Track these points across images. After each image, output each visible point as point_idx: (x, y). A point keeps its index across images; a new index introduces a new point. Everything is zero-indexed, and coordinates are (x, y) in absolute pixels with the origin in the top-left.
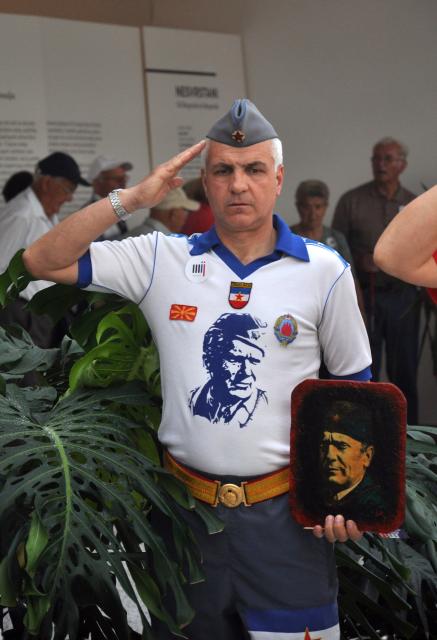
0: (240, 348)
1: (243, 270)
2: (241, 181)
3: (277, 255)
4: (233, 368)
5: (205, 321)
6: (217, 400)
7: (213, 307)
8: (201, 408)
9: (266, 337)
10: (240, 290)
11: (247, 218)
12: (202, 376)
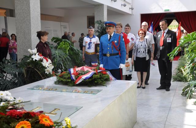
0: (91, 44)
1: (91, 39)
2: (91, 31)
3: (93, 37)
4: (90, 46)
5: (88, 43)
6: (89, 48)
7: (89, 42)
8: (88, 49)
9: (93, 43)
10: (91, 40)
11: (91, 34)
12: (88, 46)
